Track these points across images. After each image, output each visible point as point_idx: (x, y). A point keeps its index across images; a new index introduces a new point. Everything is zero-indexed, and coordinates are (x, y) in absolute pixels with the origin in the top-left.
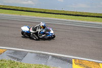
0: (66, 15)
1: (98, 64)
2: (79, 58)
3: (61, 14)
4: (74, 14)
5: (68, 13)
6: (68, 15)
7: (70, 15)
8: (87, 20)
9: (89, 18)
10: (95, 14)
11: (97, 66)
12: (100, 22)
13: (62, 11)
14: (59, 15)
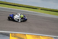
0: (8, 5)
1: (25, 35)
3: (4, 4)
4: (13, 4)
5: (9, 4)
6: (9, 5)
7: (10, 5)
8: (21, 9)
10: (25, 5)
12: (28, 10)
13: (4, 2)
14: (3, 5)
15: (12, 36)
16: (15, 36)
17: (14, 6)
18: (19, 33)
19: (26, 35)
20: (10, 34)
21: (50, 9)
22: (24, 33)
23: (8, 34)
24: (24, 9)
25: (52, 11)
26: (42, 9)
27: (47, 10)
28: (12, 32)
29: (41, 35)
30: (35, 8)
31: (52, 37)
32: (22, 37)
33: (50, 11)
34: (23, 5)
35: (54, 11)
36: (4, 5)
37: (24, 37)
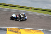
0: (5, 5)
2: (10, 27)
7: (7, 6)
9: (16, 8)
11: (19, 30)
12: (21, 10)
13: (2, 3)
15: (9, 31)
16: (11, 31)
17: (10, 6)
18: (14, 28)
19: (20, 29)
20: (7, 29)
21: (39, 9)
22: (19, 28)
23: (5, 29)
24: (18, 9)
25: (40, 10)
26: (32, 9)
27: (37, 10)
28: (8, 27)
29: (32, 29)
30: (27, 8)
31: (40, 30)
32: (17, 31)
33: (38, 10)
34: (17, 6)
35: (42, 10)
36: (2, 6)
37: (18, 31)
